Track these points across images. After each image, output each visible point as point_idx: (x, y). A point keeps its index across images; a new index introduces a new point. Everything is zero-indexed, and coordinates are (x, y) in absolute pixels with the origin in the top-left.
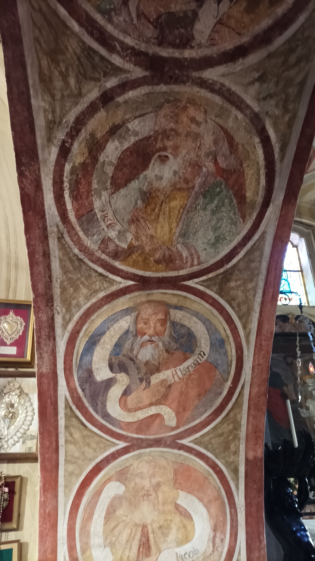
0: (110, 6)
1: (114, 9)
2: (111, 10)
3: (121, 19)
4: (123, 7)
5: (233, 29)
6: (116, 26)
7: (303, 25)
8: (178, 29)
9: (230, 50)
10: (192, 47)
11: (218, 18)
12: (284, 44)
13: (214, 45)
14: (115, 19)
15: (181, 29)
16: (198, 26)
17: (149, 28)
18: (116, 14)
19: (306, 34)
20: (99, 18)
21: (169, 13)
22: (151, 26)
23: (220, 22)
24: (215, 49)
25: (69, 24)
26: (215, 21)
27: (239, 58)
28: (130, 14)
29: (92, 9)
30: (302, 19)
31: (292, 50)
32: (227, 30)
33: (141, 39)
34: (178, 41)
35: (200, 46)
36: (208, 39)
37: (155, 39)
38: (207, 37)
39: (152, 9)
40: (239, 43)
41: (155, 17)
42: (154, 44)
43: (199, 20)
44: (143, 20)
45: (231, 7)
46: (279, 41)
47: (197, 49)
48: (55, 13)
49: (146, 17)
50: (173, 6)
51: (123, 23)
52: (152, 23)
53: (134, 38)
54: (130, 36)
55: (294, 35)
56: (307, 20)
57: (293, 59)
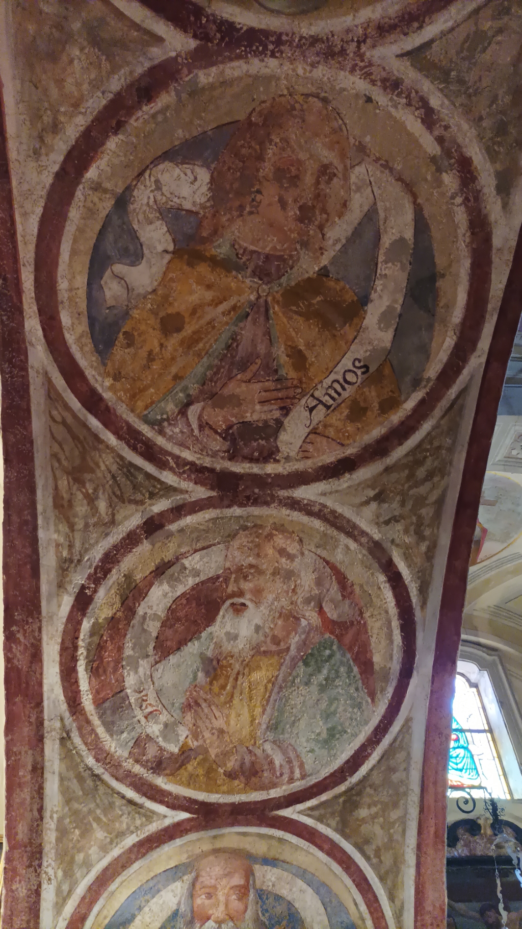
0: (162, 415)
1: (168, 420)
2: (163, 420)
3: (177, 430)
4: (179, 417)
5: (332, 439)
6: (170, 439)
7: (429, 434)
8: (256, 440)
9: (331, 463)
10: (278, 461)
11: (311, 427)
12: (407, 455)
13: (307, 458)
14: (168, 431)
15: (260, 441)
16: (283, 437)
17: (216, 440)
18: (170, 424)
19: (436, 443)
20: (146, 430)
21: (243, 422)
22: (218, 438)
23: (314, 432)
24: (309, 463)
25: (102, 437)
26: (308, 430)
27: (344, 473)
28: (189, 425)
29: (137, 420)
30: (426, 427)
31: (419, 463)
32: (324, 440)
33: (204, 453)
34: (256, 454)
35: (288, 459)
36: (298, 452)
37: (225, 452)
38: (297, 450)
39: (220, 418)
40: (343, 455)
41: (224, 427)
42: (223, 458)
43: (285, 430)
44: (207, 431)
45: (328, 415)
46: (399, 453)
47: (284, 463)
48: (85, 425)
49: (211, 428)
50: (248, 415)
51: (180, 435)
52: (220, 435)
53: (195, 452)
54: (189, 449)
55: (419, 446)
56: (434, 428)
57: (421, 472)
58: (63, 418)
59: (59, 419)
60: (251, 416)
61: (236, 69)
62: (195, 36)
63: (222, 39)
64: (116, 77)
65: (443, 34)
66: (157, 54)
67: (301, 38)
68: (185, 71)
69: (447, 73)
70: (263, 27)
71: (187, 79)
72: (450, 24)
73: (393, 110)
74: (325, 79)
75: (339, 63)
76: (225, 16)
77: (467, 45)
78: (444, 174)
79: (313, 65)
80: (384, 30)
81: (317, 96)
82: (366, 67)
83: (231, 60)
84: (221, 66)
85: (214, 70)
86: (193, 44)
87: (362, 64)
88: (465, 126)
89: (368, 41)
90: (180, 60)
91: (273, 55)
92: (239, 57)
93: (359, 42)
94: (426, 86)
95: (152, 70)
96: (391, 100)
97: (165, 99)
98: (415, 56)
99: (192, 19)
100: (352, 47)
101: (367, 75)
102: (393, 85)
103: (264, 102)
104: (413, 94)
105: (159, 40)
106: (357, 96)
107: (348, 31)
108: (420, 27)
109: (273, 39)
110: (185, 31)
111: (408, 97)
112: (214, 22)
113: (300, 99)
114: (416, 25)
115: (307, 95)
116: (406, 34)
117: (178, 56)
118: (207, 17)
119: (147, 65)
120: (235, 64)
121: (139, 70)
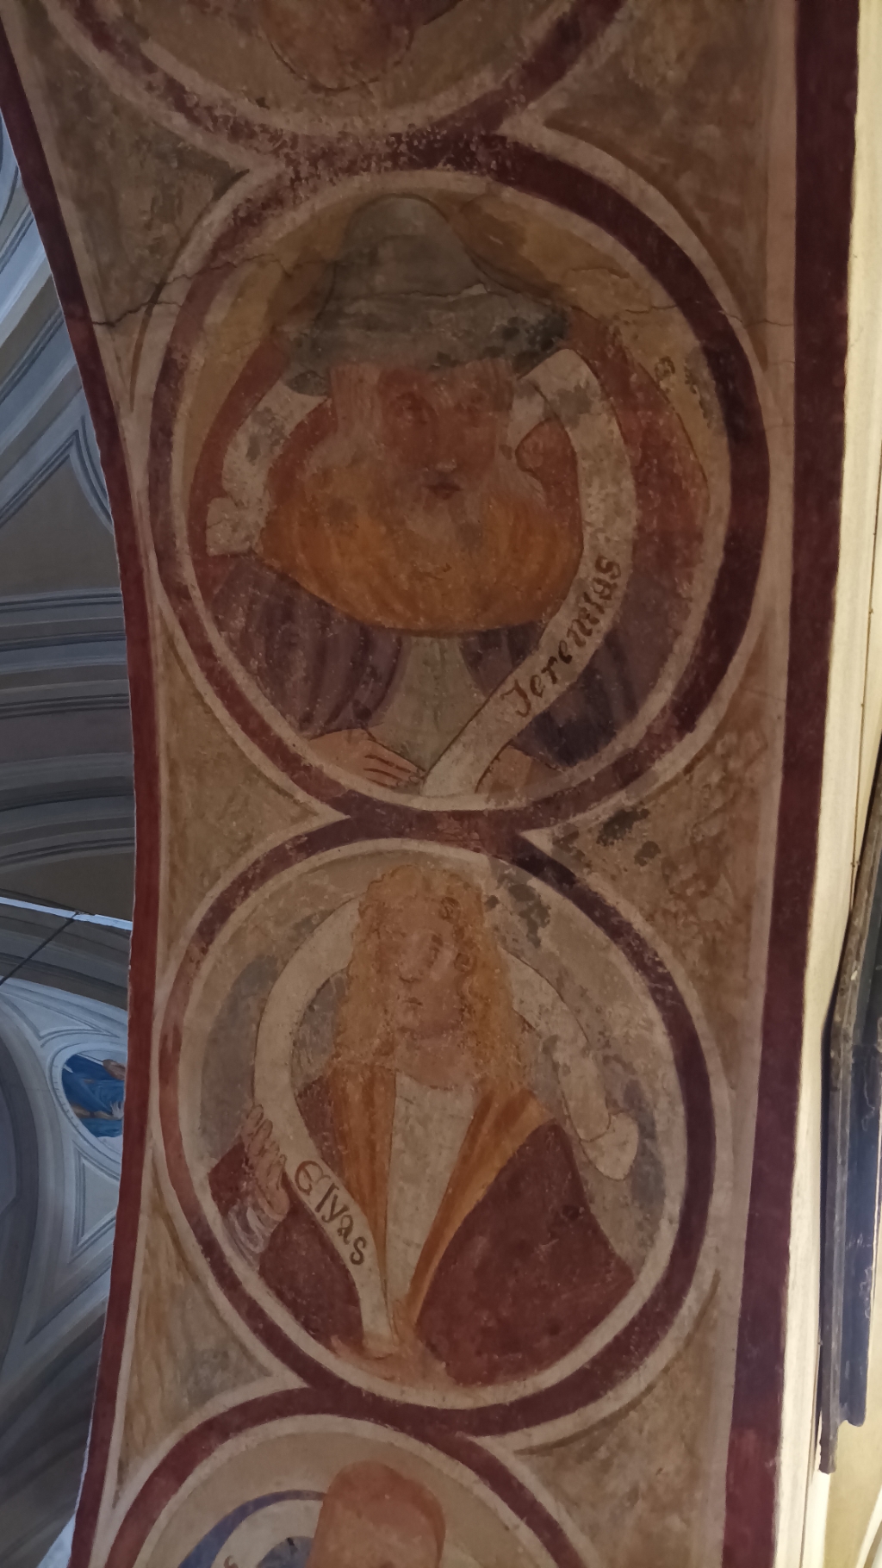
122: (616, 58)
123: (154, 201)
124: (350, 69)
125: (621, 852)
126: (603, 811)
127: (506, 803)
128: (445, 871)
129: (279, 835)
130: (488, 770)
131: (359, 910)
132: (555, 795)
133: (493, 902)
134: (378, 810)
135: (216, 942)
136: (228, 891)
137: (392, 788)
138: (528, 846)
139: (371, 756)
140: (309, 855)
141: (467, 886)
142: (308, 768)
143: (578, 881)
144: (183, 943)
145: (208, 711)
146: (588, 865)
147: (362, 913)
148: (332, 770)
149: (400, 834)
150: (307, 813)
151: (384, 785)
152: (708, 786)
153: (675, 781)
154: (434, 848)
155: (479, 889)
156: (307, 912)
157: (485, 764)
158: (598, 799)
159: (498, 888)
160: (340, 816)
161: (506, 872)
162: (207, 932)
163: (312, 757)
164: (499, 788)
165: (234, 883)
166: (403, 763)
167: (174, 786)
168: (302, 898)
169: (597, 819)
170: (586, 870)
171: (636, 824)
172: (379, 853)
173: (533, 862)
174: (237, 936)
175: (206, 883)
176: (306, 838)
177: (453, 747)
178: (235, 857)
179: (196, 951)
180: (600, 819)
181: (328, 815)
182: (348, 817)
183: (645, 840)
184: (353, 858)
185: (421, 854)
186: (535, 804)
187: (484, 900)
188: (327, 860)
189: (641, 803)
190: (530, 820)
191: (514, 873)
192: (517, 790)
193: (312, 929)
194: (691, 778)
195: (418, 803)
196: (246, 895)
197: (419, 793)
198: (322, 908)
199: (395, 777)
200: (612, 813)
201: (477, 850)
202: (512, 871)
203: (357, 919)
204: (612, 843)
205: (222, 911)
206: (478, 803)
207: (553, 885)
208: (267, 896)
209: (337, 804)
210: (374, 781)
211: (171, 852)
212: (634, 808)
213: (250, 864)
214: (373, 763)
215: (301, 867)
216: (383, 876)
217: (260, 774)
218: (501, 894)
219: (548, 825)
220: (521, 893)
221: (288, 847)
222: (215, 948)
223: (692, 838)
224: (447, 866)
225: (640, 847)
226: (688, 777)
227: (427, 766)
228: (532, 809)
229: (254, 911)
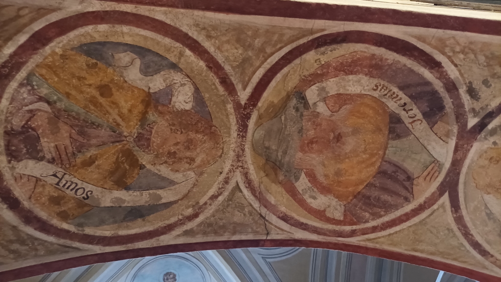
0: (36, 85)
4: (37, 97)
5: (34, 191)
6: (16, 91)
8: (26, 147)
9: (14, 195)
10: (9, 162)
11: (41, 178)
13: (16, 180)
14: (23, 90)
15: (25, 149)
16: (31, 163)
17: (21, 121)
20: (22, 75)
21: (39, 137)
22: (23, 123)
23: (38, 180)
24: (12, 182)
26: (38, 176)
28: (31, 103)
30: (51, 239)
34: (13, 148)
35: (13, 168)
36: (19, 174)
37: (12, 128)
38: (22, 172)
39: (40, 123)
40: (21, 200)
41: (33, 125)
42: (6, 127)
43: (36, 163)
44: (28, 115)
46: (30, 230)
47: (9, 167)
49: (31, 118)
50: (46, 140)
52: (26, 123)
55: (36, 239)
56: (52, 244)
57: (15, 246)
58: (23, 16)
59: (22, 13)
60: (45, 142)
61: (233, 120)
62: (246, 104)
63: (244, 115)
64: (230, 68)
65: (244, 196)
66: (239, 87)
67: (244, 145)
68: (232, 99)
69: (231, 200)
70: (248, 130)
71: (229, 99)
72: (247, 197)
73: (217, 183)
74: (229, 155)
75: (235, 160)
76: (252, 116)
77: (240, 204)
78: (192, 209)
79: (234, 151)
80: (246, 175)
81: (222, 153)
82: (233, 170)
83: (236, 118)
84: (234, 114)
85: (233, 111)
86: (243, 103)
87: (234, 169)
88: (211, 212)
89: (242, 170)
90: (236, 96)
91: (238, 135)
92: (237, 121)
93: (242, 166)
94: (226, 194)
95: (233, 84)
96: (221, 182)
97: (221, 89)
98: (237, 187)
99: (252, 103)
100: (240, 164)
101: (230, 171)
102: (226, 181)
103: (220, 132)
104: (223, 189)
105: (244, 88)
106: (223, 168)
107: (246, 162)
108: (246, 187)
109: (244, 135)
110: (247, 100)
111: (222, 188)
112: (251, 112)
113: (221, 147)
114: (247, 186)
115: (223, 149)
116: (244, 183)
117: (238, 96)
118: (253, 109)
119: (235, 82)
120: (235, 120)
121: (233, 79)
122: (232, 67)
123: (238, 211)
124: (219, 145)
125: (484, 93)
126: (465, 98)
127: (455, 133)
128: (478, 159)
129: (449, 218)
130: (440, 138)
131: (487, 194)
132: (455, 114)
133: (495, 143)
134: (447, 180)
135: (489, 251)
136: (468, 241)
137: (439, 173)
138: (474, 127)
139: (425, 179)
140: (460, 208)
141: (486, 152)
142: (425, 202)
143: (493, 110)
144: (487, 263)
145: (396, 232)
146: (487, 106)
147: (489, 193)
148: (428, 194)
149: (459, 174)
150: (443, 206)
151: (437, 176)
152: (464, 59)
153: (460, 71)
154: (467, 162)
155: (488, 148)
156: (484, 214)
157: (437, 138)
158: (460, 99)
159: (489, 141)
160: (447, 195)
161: (483, 136)
162: (484, 253)
163: (421, 200)
164: (448, 135)
165: (465, 238)
166: (430, 168)
167: (422, 251)
168: (478, 215)
169: (468, 100)
170: (489, 107)
171: (474, 86)
172: (465, 183)
173: (481, 126)
174: (488, 242)
175: (463, 249)
176: (453, 209)
177: (428, 149)
178: (454, 235)
179: (491, 259)
180: (469, 99)
181: (445, 199)
182: (447, 191)
183: (481, 84)
184: (465, 193)
185: (468, 167)
186: (457, 122)
187: (493, 146)
188: (463, 202)
189: (465, 84)
190: (463, 125)
191: (484, 134)
192: (450, 128)
193: (491, 213)
194: (459, 65)
195: (447, 165)
196: (472, 235)
197: (444, 164)
198: (483, 208)
199: (435, 172)
200: (467, 95)
201: (472, 146)
202: (483, 134)
203: (491, 196)
204: (480, 96)
205: (476, 246)
206: (452, 143)
207: (492, 120)
208: (474, 227)
209: (441, 194)
210: (435, 179)
211: (447, 259)
212: (467, 86)
213: (459, 231)
214: (428, 178)
215: (464, 212)
216: (475, 183)
217: (423, 220)
218: (492, 139)
219: (467, 118)
220: (493, 132)
221: (455, 216)
222: (492, 252)
223: (484, 66)
224: (475, 159)
225: (484, 86)
226: (459, 66)
227: (433, 159)
228: (459, 124)
229: (479, 234)
